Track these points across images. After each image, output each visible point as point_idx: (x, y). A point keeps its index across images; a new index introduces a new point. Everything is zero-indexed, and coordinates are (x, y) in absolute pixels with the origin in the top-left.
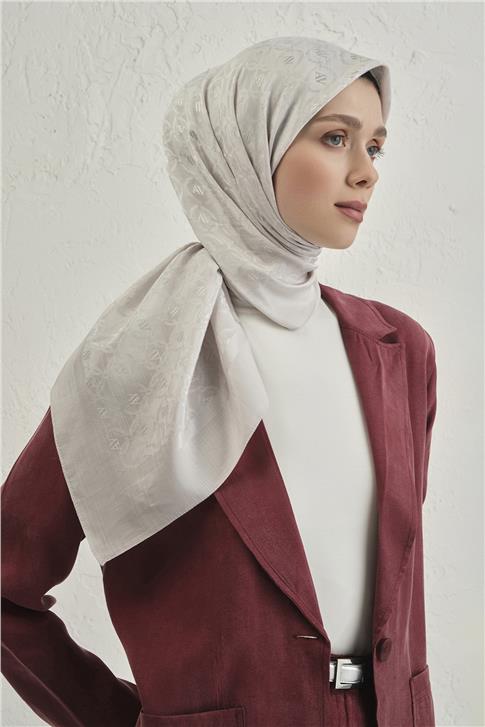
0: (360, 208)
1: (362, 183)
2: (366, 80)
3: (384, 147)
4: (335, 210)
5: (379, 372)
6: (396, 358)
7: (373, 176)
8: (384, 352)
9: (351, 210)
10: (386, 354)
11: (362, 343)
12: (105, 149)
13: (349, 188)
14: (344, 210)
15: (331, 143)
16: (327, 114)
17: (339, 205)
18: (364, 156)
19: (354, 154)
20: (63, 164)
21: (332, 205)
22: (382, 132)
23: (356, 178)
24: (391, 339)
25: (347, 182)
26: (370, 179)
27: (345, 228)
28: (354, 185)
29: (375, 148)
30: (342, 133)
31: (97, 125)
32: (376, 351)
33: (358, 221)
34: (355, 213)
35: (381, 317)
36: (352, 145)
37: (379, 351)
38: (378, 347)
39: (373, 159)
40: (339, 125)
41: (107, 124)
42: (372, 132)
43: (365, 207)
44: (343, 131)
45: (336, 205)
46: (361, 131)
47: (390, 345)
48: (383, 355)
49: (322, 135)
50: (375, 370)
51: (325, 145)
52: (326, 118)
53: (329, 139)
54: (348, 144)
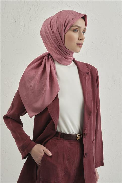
0: (81, 44)
1: (82, 39)
2: (82, 19)
3: (86, 32)
4: (76, 45)
6: (89, 78)
7: (84, 38)
9: (79, 45)
12: (23, 30)
15: (75, 31)
16: (74, 25)
17: (77, 44)
18: (82, 34)
19: (80, 33)
20: (15, 33)
22: (85, 29)
25: (79, 39)
27: (78, 48)
29: (84, 32)
30: (77, 29)
31: (21, 25)
32: (85, 76)
33: (81, 47)
34: (80, 45)
36: (79, 32)
37: (86, 76)
39: (84, 34)
40: (77, 28)
41: (24, 25)
42: (83, 29)
43: (82, 44)
44: (78, 29)
46: (81, 29)
47: (88, 75)
48: (87, 77)
49: (73, 30)
50: (85, 80)
51: (74, 32)
52: (74, 26)
53: (75, 30)
54: (78, 32)
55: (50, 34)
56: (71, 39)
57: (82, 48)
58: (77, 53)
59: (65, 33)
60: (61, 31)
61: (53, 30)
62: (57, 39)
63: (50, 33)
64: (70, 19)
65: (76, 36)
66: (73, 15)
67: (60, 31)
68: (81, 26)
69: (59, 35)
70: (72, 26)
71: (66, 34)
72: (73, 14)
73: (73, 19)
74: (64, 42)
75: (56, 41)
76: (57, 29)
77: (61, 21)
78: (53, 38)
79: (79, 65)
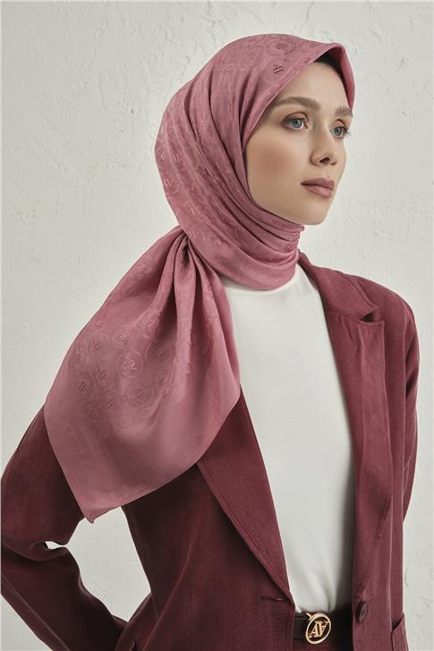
0: (329, 186)
1: (325, 161)
4: (303, 189)
5: (359, 351)
6: (376, 336)
8: (365, 332)
9: (319, 188)
10: (367, 333)
11: (343, 323)
13: (312, 166)
14: (311, 188)
15: (292, 127)
16: (285, 97)
17: (306, 184)
21: (299, 184)
22: (345, 111)
23: (319, 156)
24: (369, 318)
25: (311, 161)
26: (332, 155)
27: (314, 205)
28: (318, 163)
30: (303, 116)
32: (356, 330)
33: (326, 198)
34: (322, 190)
35: (365, 297)
36: (314, 126)
37: (360, 332)
38: (359, 326)
40: (298, 107)
42: (333, 112)
44: (303, 113)
45: (303, 184)
46: (320, 112)
47: (370, 324)
48: (363, 333)
49: (282, 119)
50: (356, 349)
51: (286, 128)
52: (284, 102)
53: (290, 122)
55: (190, 152)
56: (276, 161)
59: (246, 136)
60: (229, 130)
61: (197, 129)
62: (215, 168)
63: (187, 145)
64: (264, 72)
65: (297, 146)
66: (282, 52)
67: (223, 134)
68: (318, 101)
69: (220, 150)
70: (274, 103)
71: (248, 141)
72: (279, 46)
73: (278, 70)
74: (243, 181)
75: (215, 180)
76: (212, 125)
77: (226, 86)
78: (200, 167)
79: (328, 282)
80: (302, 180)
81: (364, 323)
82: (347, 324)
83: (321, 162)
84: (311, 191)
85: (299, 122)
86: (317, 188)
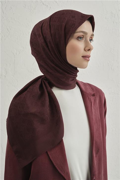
0: (89, 57)
1: (89, 50)
4: (82, 58)
5: (91, 104)
16: (78, 31)
17: (83, 57)
19: (86, 42)
22: (93, 35)
23: (87, 48)
24: (94, 95)
25: (85, 50)
26: (91, 48)
27: (85, 63)
29: (91, 40)
30: (82, 36)
33: (88, 60)
34: (87, 59)
37: (91, 99)
38: (91, 97)
40: (82, 34)
43: (90, 56)
45: (82, 57)
46: (88, 35)
49: (77, 37)
51: (78, 40)
53: (79, 38)
54: (84, 39)
56: (75, 50)
57: (89, 62)
58: (84, 69)
65: (81, 45)
68: (87, 32)
80: (82, 55)
81: (92, 97)
82: (88, 96)
83: (88, 50)
84: (84, 59)
85: (82, 38)
86: (86, 58)
